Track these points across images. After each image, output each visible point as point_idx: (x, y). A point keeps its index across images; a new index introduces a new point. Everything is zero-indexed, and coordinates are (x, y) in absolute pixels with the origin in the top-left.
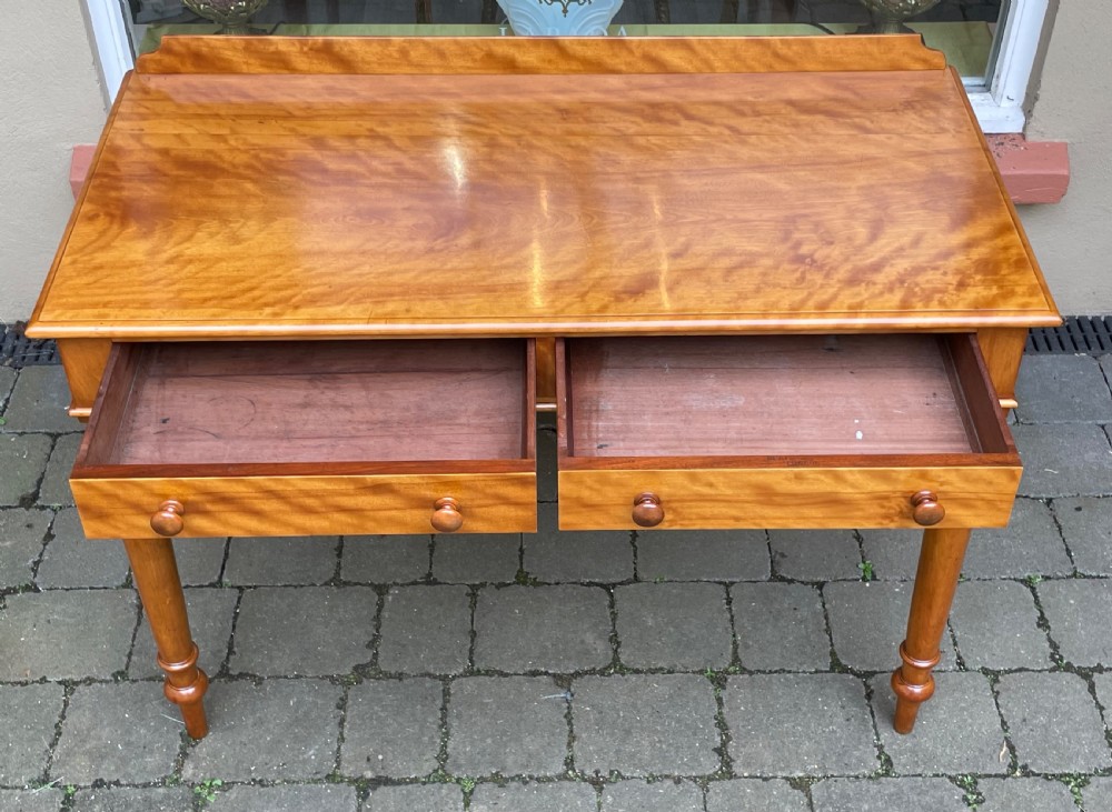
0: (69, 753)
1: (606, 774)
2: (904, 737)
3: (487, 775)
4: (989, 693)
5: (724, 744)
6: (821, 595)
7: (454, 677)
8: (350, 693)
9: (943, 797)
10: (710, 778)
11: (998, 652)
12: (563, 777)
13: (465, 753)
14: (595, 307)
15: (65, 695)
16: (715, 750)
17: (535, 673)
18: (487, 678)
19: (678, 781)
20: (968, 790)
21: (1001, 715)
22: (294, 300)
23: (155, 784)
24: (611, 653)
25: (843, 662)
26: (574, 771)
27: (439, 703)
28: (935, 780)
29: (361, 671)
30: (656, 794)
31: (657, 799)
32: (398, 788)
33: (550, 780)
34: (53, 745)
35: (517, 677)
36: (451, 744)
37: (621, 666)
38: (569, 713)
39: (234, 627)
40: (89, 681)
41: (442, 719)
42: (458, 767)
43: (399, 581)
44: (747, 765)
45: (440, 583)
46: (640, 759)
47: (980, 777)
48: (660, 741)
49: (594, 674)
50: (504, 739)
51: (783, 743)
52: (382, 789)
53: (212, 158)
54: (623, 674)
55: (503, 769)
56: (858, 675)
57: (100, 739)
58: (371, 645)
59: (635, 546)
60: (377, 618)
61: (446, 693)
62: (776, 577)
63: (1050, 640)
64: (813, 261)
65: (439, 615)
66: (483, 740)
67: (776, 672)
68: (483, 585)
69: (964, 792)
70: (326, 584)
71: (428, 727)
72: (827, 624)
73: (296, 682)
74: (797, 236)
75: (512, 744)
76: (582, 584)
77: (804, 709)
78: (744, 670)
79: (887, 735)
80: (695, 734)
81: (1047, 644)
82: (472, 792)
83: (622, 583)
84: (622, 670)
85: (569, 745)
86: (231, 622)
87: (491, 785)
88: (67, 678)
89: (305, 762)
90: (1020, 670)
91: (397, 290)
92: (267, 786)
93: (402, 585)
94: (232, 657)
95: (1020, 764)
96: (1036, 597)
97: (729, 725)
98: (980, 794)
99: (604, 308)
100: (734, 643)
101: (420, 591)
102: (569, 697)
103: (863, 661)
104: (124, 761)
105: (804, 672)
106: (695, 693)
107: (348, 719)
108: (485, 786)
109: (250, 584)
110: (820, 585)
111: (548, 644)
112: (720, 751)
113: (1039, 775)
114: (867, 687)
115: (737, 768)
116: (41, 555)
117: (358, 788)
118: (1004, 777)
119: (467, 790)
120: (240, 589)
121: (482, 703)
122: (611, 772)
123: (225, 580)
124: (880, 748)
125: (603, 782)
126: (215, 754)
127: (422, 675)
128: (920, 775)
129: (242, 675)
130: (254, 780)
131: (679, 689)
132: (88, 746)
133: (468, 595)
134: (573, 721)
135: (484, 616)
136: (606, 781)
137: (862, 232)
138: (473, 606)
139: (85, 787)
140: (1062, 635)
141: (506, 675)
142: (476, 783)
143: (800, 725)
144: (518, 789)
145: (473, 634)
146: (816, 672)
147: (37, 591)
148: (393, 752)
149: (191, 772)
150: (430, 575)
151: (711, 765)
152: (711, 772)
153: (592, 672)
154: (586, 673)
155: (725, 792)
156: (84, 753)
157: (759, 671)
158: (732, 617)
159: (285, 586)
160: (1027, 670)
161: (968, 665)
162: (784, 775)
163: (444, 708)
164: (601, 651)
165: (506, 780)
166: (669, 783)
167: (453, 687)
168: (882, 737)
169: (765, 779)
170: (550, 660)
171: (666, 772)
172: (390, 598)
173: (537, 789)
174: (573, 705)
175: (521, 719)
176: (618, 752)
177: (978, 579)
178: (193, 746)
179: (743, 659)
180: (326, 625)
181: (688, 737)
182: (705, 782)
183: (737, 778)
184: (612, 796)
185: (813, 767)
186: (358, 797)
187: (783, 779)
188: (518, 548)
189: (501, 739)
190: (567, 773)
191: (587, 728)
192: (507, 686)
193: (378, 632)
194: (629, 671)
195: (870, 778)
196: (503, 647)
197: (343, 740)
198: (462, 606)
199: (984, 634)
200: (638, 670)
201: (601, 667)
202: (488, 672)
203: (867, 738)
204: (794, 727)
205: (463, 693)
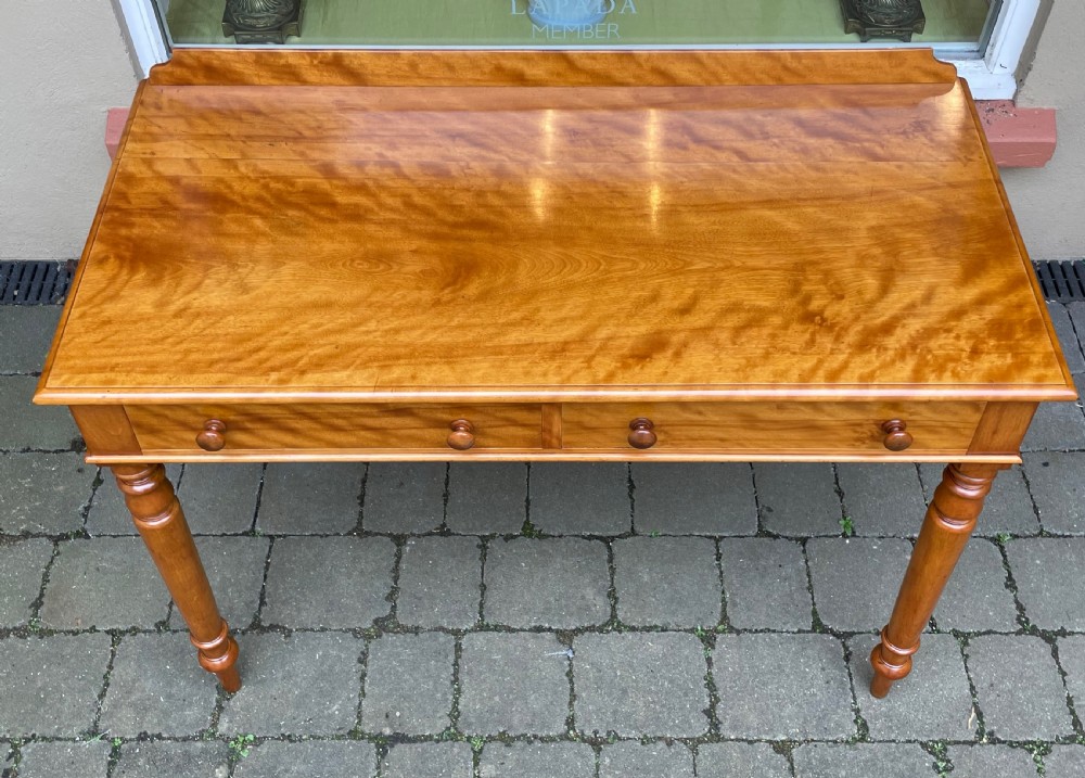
0: (115, 705)
1: (604, 735)
2: (880, 701)
3: (494, 734)
4: (959, 656)
5: (713, 706)
6: (804, 552)
7: (465, 631)
8: (371, 646)
9: (914, 764)
10: (700, 741)
11: (968, 613)
12: (565, 737)
13: (475, 710)
14: (602, 374)
16: (704, 711)
17: (539, 629)
18: (495, 633)
19: (670, 743)
20: (938, 758)
21: (969, 679)
22: (300, 363)
23: (194, 738)
24: (609, 609)
25: (825, 622)
26: (574, 730)
27: (452, 658)
28: (908, 746)
29: (381, 626)
30: (650, 757)
31: (651, 761)
32: (413, 745)
33: (552, 740)
34: (101, 696)
35: (522, 633)
36: (462, 701)
37: (619, 622)
38: (571, 671)
39: (265, 576)
40: (134, 631)
41: (454, 675)
42: (469, 725)
43: (415, 531)
44: (734, 728)
45: (454, 534)
46: (636, 720)
47: (949, 743)
48: (653, 702)
49: (594, 631)
50: (511, 697)
51: (768, 705)
52: (399, 747)
53: (222, 188)
54: (620, 632)
55: (509, 728)
56: (837, 635)
57: (143, 691)
58: (390, 597)
59: (632, 498)
60: (396, 569)
61: (458, 648)
62: (762, 533)
63: (1017, 602)
64: (824, 320)
65: (452, 568)
66: (490, 698)
67: (761, 631)
68: (492, 536)
69: (934, 759)
70: (350, 533)
71: (441, 683)
72: (809, 582)
73: (322, 634)
74: (806, 288)
75: (518, 702)
76: (583, 537)
77: (787, 670)
78: (731, 629)
79: (864, 698)
80: (686, 695)
81: (1014, 606)
82: (481, 751)
83: (620, 537)
84: (620, 627)
85: (571, 704)
86: (262, 571)
87: (499, 744)
88: (115, 628)
89: (331, 716)
90: (989, 632)
91: (403, 351)
92: (295, 741)
93: (419, 536)
94: (263, 608)
95: (987, 730)
96: (1005, 556)
97: (717, 685)
98: (949, 761)
100: (723, 600)
101: (437, 541)
103: (842, 622)
104: (166, 714)
105: (788, 632)
106: (687, 652)
107: (369, 674)
108: (493, 745)
109: (280, 533)
110: (804, 541)
111: (552, 598)
112: (709, 713)
113: (1004, 742)
114: (846, 648)
115: (725, 731)
116: (91, 500)
117: (377, 745)
118: (972, 743)
119: (476, 749)
120: (272, 538)
121: (491, 660)
122: (609, 733)
123: (258, 529)
124: (857, 711)
125: (601, 743)
126: (247, 708)
127: (436, 629)
128: (894, 741)
129: (273, 627)
130: (283, 735)
131: (672, 647)
132: (133, 698)
133: (478, 546)
134: (574, 679)
135: (493, 569)
136: (605, 742)
137: (871, 283)
138: (483, 558)
139: (131, 740)
140: (1028, 597)
141: (513, 631)
142: (485, 742)
143: (783, 687)
144: (523, 749)
145: (483, 588)
146: (799, 631)
147: (87, 537)
148: (409, 709)
149: (226, 725)
150: (444, 525)
151: (701, 727)
152: (701, 733)
153: (591, 629)
154: (587, 629)
155: (713, 755)
156: (131, 705)
157: (746, 630)
158: (721, 573)
159: (312, 535)
160: (995, 633)
161: (940, 627)
162: (768, 738)
163: (456, 664)
164: (600, 608)
165: (513, 739)
166: (661, 745)
167: (464, 642)
168: (859, 700)
169: (750, 742)
170: (554, 615)
171: (659, 734)
172: (408, 548)
173: (540, 748)
174: (574, 662)
175: (526, 676)
176: (615, 712)
178: (228, 699)
179: (731, 617)
180: (349, 576)
181: (680, 697)
182: (694, 744)
183: (724, 740)
184: (610, 757)
185: (795, 731)
186: (378, 753)
187: (767, 741)
188: (524, 499)
189: (508, 696)
190: (568, 732)
191: (587, 687)
192: (514, 642)
193: (396, 584)
194: (625, 627)
195: (847, 742)
196: (510, 602)
197: (364, 695)
198: (473, 558)
199: (955, 595)
200: (634, 627)
201: (601, 623)
202: (496, 626)
203: (845, 700)
204: (777, 689)
205: (473, 649)
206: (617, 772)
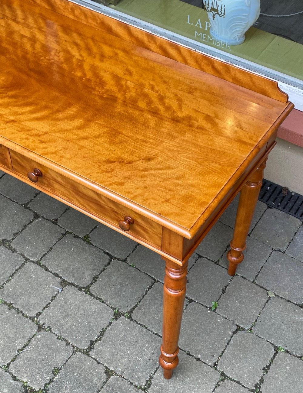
1: (46, 326)
2: (164, 379)
3: (8, 302)
4: (215, 383)
5: (96, 341)
6: (187, 305)
7: (31, 261)
10: (80, 351)
11: (235, 369)
12: (32, 319)
13: (9, 290)
16: (91, 341)
17: (57, 275)
18: (41, 268)
19: (68, 344)
24: (89, 283)
26: (37, 319)
27: (17, 267)
29: (4, 242)
30: (56, 344)
31: (55, 346)
33: (27, 317)
35: (50, 273)
36: (8, 284)
37: (89, 290)
38: (55, 297)
41: (13, 273)
42: (2, 294)
43: (45, 217)
44: (97, 354)
45: (58, 225)
46: (63, 328)
48: (75, 326)
49: (77, 287)
50: (26, 293)
51: (118, 353)
54: (86, 293)
55: (15, 304)
58: (16, 234)
59: (136, 248)
60: (26, 226)
61: (23, 265)
63: (262, 378)
65: (46, 236)
66: (18, 289)
67: (141, 325)
68: (71, 233)
70: (22, 205)
71: (6, 274)
75: (26, 296)
76: (104, 252)
77: (138, 345)
78: (130, 318)
79: (159, 375)
80: (90, 331)
81: (259, 379)
83: (118, 259)
84: (88, 292)
85: (44, 308)
87: (7, 307)
90: (237, 382)
93: (45, 218)
96: (274, 357)
97: (105, 334)
100: (137, 305)
101: (49, 224)
105: (152, 332)
106: (104, 315)
108: (4, 306)
110: (191, 301)
111: (71, 267)
112: (92, 343)
115: (93, 354)
121: (30, 276)
122: (49, 327)
124: (151, 378)
125: (43, 329)
127: (21, 254)
131: (100, 310)
133: (62, 234)
134: (54, 300)
135: (61, 244)
140: (269, 379)
141: (47, 270)
142: (3, 303)
143: (130, 350)
144: (13, 314)
145: (51, 249)
146: (156, 334)
150: (57, 220)
151: (84, 345)
152: (82, 348)
153: (76, 286)
155: (80, 358)
157: (135, 321)
158: (146, 294)
159: (9, 198)
160: (240, 384)
161: (218, 368)
162: (106, 366)
163: (17, 270)
164: (87, 279)
165: (13, 308)
166: (64, 343)
167: (27, 264)
168: (156, 374)
169: (98, 363)
170: (67, 273)
171: (66, 338)
172: (37, 221)
173: (20, 317)
174: (59, 294)
175: (38, 289)
176: (58, 321)
177: (257, 335)
179: (134, 313)
180: (8, 219)
181: (86, 330)
182: (76, 350)
183: (89, 356)
184: (41, 336)
185: (119, 370)
187: (105, 366)
189: (25, 292)
190: (35, 317)
191: (56, 305)
192: (44, 274)
193: (22, 231)
194: (90, 293)
195: (137, 387)
196: (56, 260)
198: (57, 237)
199: (237, 359)
200: (93, 295)
201: (81, 286)
202: (43, 265)
203: (150, 371)
204: (127, 350)
205: (28, 268)
206: (39, 342)
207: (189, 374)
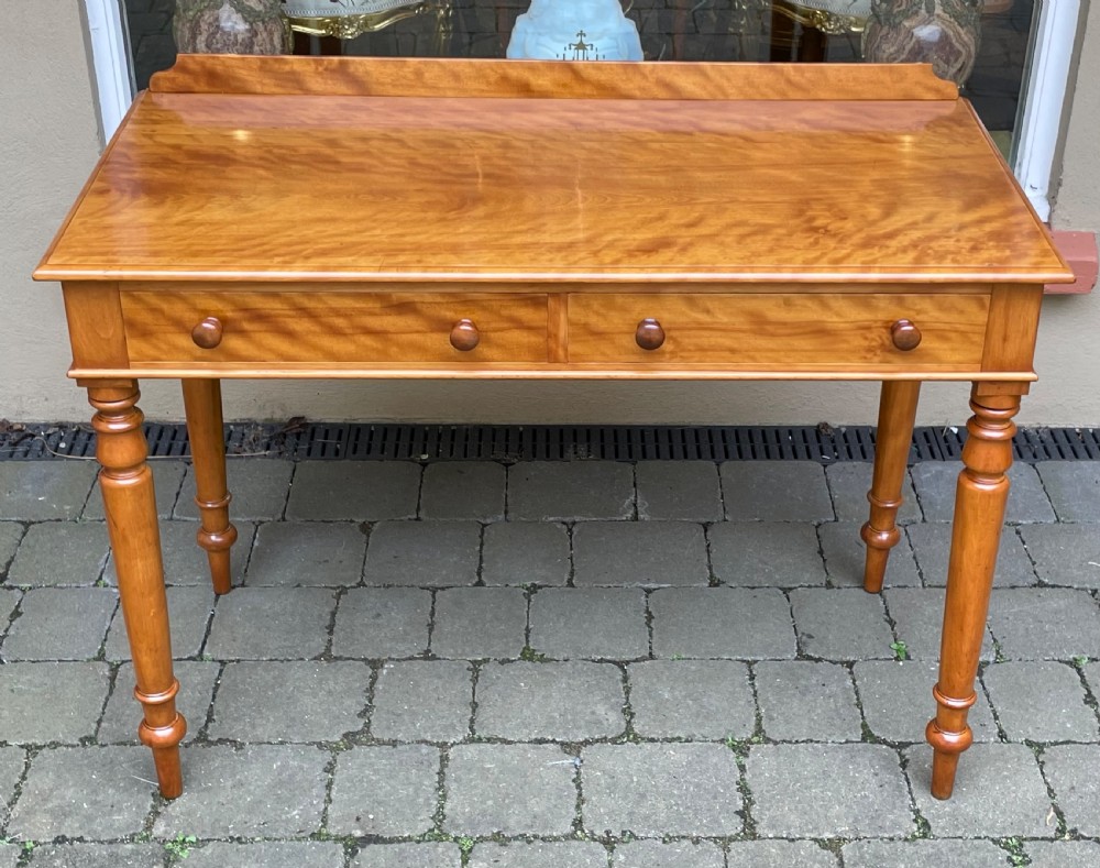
0: (29, 812)
1: (618, 834)
2: (943, 802)
3: (487, 834)
4: (1034, 762)
5: (746, 808)
6: (851, 673)
7: (453, 744)
8: (339, 757)
9: (986, 859)
10: (732, 839)
11: (1042, 726)
12: (572, 836)
13: (464, 813)
14: (608, 259)
15: (28, 758)
16: (737, 812)
17: (541, 742)
18: (489, 745)
19: (696, 841)
20: (1013, 853)
21: (1046, 783)
22: (304, 253)
23: (122, 841)
24: (624, 724)
25: (876, 734)
26: (583, 831)
27: (436, 767)
28: (976, 842)
29: (351, 739)
30: (671, 854)
31: (673, 858)
32: (389, 846)
33: (556, 839)
34: (11, 804)
35: (521, 745)
36: (448, 805)
37: (635, 735)
38: (578, 777)
39: (214, 697)
40: (55, 745)
41: (439, 783)
42: (457, 827)
43: (394, 656)
44: (772, 827)
45: (439, 659)
46: (656, 821)
47: (1025, 839)
49: (606, 742)
50: (507, 801)
51: (812, 807)
52: (372, 847)
54: (637, 743)
55: (506, 829)
56: (892, 745)
57: (63, 798)
58: (362, 714)
59: (650, 627)
60: (371, 689)
61: (444, 759)
62: (802, 656)
63: (1098, 716)
64: (827, 231)
65: (437, 688)
66: (483, 802)
67: (803, 741)
68: (486, 661)
69: (1008, 854)
70: (315, 659)
71: (423, 790)
72: (858, 699)
73: (281, 747)
74: (810, 213)
75: (515, 806)
76: (593, 661)
77: (834, 775)
78: (768, 740)
79: (924, 801)
80: (715, 798)
81: (1094, 719)
82: (470, 851)
83: (636, 660)
84: (637, 739)
85: (578, 807)
86: (211, 692)
87: (492, 844)
88: (30, 742)
89: (290, 821)
90: (1067, 742)
91: (408, 247)
92: (246, 843)
93: (398, 660)
94: (210, 725)
95: (1069, 828)
96: (1082, 676)
97: (751, 790)
98: (1026, 856)
99: (617, 261)
100: (758, 715)
101: (417, 665)
102: (578, 763)
103: (898, 733)
104: (90, 819)
105: (833, 742)
106: (715, 760)
107: (336, 783)
108: (484, 845)
109: (233, 658)
110: (850, 665)
111: (556, 715)
112: (743, 814)
113: (1089, 839)
114: (902, 756)
115: (759, 830)
116: (6, 630)
117: (345, 846)
118: (1052, 840)
119: (465, 848)
120: (223, 663)
121: (484, 768)
122: (624, 833)
123: (206, 653)
124: (917, 812)
125: (615, 842)
126: (190, 813)
127: (418, 742)
128: (961, 837)
129: (221, 741)
130: (231, 838)
131: (698, 756)
132: (50, 805)
133: (469, 669)
134: (582, 785)
135: (487, 688)
136: (617, 841)
137: (874, 211)
138: (475, 680)
139: (45, 843)
141: (510, 743)
142: (475, 842)
143: (829, 790)
144: (521, 848)
145: (475, 706)
146: (847, 742)
147: (2, 663)
148: (385, 812)
149: (162, 829)
150: (428, 651)
151: (733, 826)
152: (733, 833)
153: (604, 740)
154: (597, 741)
155: (748, 852)
156: (46, 811)
157: (784, 741)
158: (755, 692)
159: (271, 660)
160: (1075, 743)
161: (1011, 738)
162: (812, 836)
163: (441, 773)
164: (614, 722)
165: (509, 839)
166: (686, 843)
167: (452, 753)
168: (918, 802)
169: (792, 840)
170: (558, 729)
171: (683, 833)
172: (385, 672)
173: (542, 847)
174: (582, 771)
175: (526, 783)
176: (631, 814)
177: (1020, 660)
178: (166, 806)
179: (767, 730)
180: (315, 695)
181: (707, 800)
182: (725, 842)
183: (761, 838)
184: (625, 854)
185: (843, 829)
186: (346, 853)
187: (811, 839)
188: (524, 627)
190: (575, 832)
191: (597, 791)
192: (512, 752)
193: (370, 702)
194: (643, 739)
195: (906, 839)
196: (507, 717)
197: (331, 801)
198: (463, 679)
199: (1027, 709)
200: (653, 739)
201: (613, 735)
202: (489, 739)
203: (902, 802)
204: (822, 792)
205: (462, 759)
207: (974, 772)
